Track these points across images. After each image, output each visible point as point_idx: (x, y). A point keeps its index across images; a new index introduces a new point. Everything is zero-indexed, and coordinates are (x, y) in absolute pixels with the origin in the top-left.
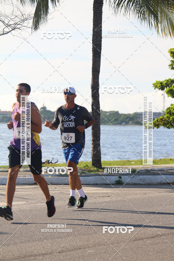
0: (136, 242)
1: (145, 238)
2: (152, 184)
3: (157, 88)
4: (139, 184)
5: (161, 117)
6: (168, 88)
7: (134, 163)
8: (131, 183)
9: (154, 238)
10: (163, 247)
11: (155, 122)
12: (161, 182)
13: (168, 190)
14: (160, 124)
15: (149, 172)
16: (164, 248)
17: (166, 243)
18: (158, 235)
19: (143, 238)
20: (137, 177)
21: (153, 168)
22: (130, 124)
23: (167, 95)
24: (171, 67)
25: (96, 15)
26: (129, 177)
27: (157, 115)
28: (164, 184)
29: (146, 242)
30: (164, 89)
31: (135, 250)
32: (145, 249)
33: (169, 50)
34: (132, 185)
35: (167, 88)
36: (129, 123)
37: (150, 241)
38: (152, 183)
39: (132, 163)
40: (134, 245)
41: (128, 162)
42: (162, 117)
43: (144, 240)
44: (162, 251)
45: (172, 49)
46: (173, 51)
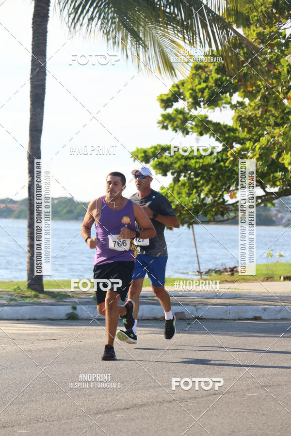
1: (114, 410)
6: (156, 159)
9: (129, 410)
10: (144, 425)
12: (142, 316)
13: (154, 329)
16: (146, 426)
17: (148, 419)
18: (135, 404)
19: (110, 411)
23: (154, 170)
24: (161, 125)
25: (38, 37)
26: (89, 307)
28: (148, 320)
29: (116, 417)
30: (150, 161)
32: (114, 428)
33: (158, 97)
35: (154, 159)
37: (122, 415)
43: (111, 413)
44: (141, 431)
45: (163, 96)
46: (165, 98)
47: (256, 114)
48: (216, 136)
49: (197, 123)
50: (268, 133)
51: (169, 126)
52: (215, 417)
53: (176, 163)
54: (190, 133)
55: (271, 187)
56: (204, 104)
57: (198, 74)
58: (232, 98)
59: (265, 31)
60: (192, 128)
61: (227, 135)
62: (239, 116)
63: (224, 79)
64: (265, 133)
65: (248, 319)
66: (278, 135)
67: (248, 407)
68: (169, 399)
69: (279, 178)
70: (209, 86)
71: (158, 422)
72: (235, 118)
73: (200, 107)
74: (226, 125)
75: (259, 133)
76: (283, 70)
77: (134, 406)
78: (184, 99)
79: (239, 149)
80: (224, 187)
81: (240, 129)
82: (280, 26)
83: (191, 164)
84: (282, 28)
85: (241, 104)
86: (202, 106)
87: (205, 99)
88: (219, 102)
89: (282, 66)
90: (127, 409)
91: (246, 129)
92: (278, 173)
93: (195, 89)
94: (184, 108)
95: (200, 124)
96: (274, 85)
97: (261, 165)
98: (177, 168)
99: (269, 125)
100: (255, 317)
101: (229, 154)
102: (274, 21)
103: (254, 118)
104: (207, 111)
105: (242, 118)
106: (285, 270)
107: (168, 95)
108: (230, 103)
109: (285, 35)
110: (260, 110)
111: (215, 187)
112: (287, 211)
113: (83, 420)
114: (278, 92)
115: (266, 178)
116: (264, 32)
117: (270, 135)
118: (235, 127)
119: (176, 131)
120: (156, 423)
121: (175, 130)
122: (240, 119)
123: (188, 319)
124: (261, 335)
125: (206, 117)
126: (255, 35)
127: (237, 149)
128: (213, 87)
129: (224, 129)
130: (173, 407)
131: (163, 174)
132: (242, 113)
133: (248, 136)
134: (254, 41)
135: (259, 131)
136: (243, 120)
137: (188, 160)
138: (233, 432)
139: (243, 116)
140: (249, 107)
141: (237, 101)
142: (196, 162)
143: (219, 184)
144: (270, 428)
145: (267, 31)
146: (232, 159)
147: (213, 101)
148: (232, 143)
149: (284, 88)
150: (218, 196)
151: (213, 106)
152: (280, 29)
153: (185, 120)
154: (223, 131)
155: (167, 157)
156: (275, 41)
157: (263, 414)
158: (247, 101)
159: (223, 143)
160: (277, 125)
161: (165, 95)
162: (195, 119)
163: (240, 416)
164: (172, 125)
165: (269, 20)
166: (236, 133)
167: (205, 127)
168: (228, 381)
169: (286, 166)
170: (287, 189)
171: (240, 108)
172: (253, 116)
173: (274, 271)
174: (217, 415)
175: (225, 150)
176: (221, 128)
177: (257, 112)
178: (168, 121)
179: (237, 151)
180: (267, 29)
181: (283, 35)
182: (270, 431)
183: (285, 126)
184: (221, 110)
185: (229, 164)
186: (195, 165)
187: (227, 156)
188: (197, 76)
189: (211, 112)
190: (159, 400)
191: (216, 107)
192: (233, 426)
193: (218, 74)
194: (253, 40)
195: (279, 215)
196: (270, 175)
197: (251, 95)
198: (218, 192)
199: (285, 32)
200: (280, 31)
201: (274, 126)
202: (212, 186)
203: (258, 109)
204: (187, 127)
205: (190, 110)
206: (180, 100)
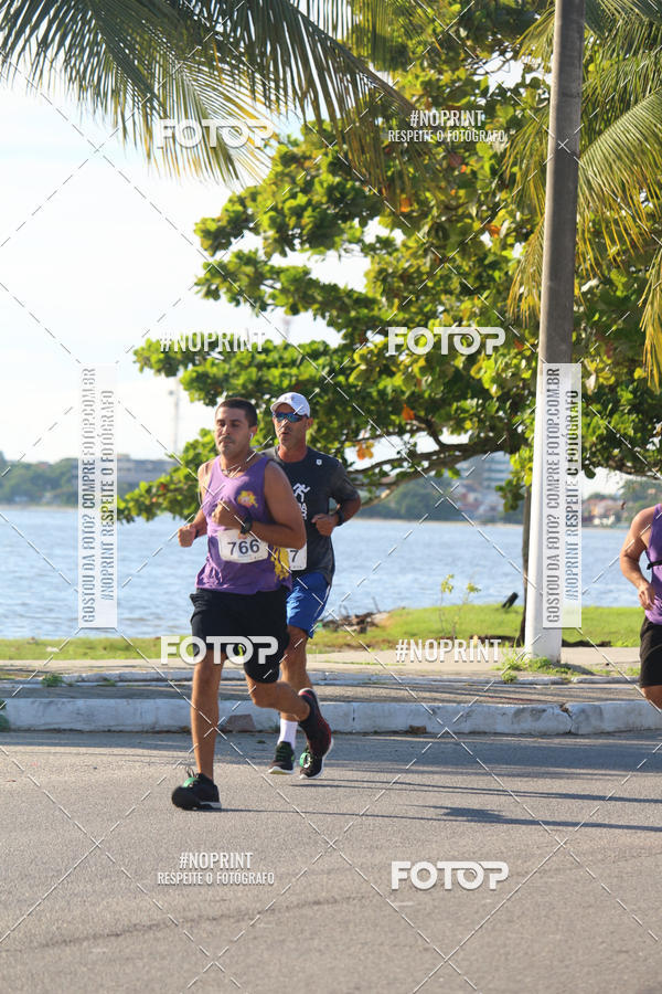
0: (51, 952)
1: (87, 938)
2: (121, 731)
3: (151, 367)
4: (71, 730)
5: (163, 479)
6: (190, 366)
7: (56, 650)
8: (43, 728)
9: (120, 938)
10: (153, 971)
11: (141, 496)
12: (156, 723)
13: (181, 754)
14: (159, 506)
15: (114, 686)
16: (159, 974)
17: (163, 958)
18: (135, 925)
19: (78, 938)
20: (63, 703)
21: (127, 670)
22: (44, 500)
23: (186, 393)
24: (205, 289)
26: (33, 703)
27: (148, 471)
28: (168, 732)
29: (91, 952)
30: (177, 370)
31: (46, 981)
32: (86, 979)
33: (196, 224)
34: (46, 735)
35: (186, 367)
36: (41, 497)
37: (105, 950)
38: (121, 728)
39: (49, 649)
40: (42, 964)
41: (33, 646)
42: (168, 478)
43: (81, 944)
44: (147, 986)
45: (209, 222)
46: (213, 227)
47: (419, 267)
48: (327, 314)
49: (286, 284)
50: (445, 311)
51: (222, 292)
52: (317, 954)
53: (236, 375)
54: (269, 308)
55: (452, 433)
56: (302, 244)
57: (287, 175)
58: (366, 229)
59: (442, 77)
60: (274, 297)
61: (353, 314)
62: (381, 271)
63: (348, 186)
64: (441, 309)
65: (395, 733)
66: (468, 314)
67: (392, 932)
68: (211, 914)
69: (471, 412)
70: (314, 202)
71: (186, 966)
72: (373, 274)
73: (293, 249)
74: (352, 290)
75: (426, 309)
76: (482, 167)
77: (133, 929)
78: (255, 231)
79: (380, 346)
80: (345, 432)
81: (384, 299)
82: (476, 66)
83: (271, 378)
84: (479, 72)
85: (386, 244)
86: (298, 247)
87: (305, 232)
88: (337, 239)
89: (480, 159)
90: (118, 935)
91: (396, 301)
92: (469, 401)
93: (282, 208)
94: (257, 250)
95: (292, 288)
96: (461, 201)
97: (432, 382)
98: (239, 388)
99: (449, 292)
100: (411, 727)
101: (356, 356)
102: (463, 56)
103: (415, 275)
104: (309, 259)
105: (388, 275)
106: (482, 621)
107: (219, 221)
108: (359, 241)
109: (487, 88)
110: (429, 258)
111: (324, 431)
112: (489, 487)
113: (16, 960)
114: (470, 216)
115: (443, 412)
116: (438, 80)
117: (452, 313)
118: (370, 295)
119: (238, 303)
120: (182, 968)
121: (235, 300)
122: (382, 276)
123: (260, 731)
124: (425, 769)
125: (307, 272)
126: (418, 86)
127: (376, 346)
128: (322, 204)
129: (346, 300)
130: (222, 932)
131: (207, 401)
132: (387, 263)
133: (401, 316)
134: (418, 101)
135: (426, 305)
136: (389, 279)
137: (265, 369)
138: (358, 989)
139: (390, 271)
140: (404, 249)
141: (377, 237)
142: (283, 375)
143: (335, 424)
144: (441, 979)
145: (445, 78)
146: (363, 367)
147: (322, 236)
148: (365, 333)
149: (484, 208)
150: (333, 451)
151: (322, 248)
152: (475, 74)
153: (258, 279)
154: (343, 302)
155: (217, 361)
156: (464, 101)
157: (426, 950)
158: (398, 236)
159: (344, 331)
160: (466, 292)
161: (213, 220)
162: (282, 276)
163: (373, 952)
164: (229, 290)
165: (451, 54)
166: (373, 310)
167: (304, 293)
168: (348, 872)
169: (486, 386)
170: (487, 438)
171: (384, 251)
172: (412, 270)
173: (456, 623)
174: (320, 951)
175: (347, 349)
176: (340, 299)
177: (421, 262)
178: (217, 281)
179: (376, 351)
180: (445, 74)
181: (482, 87)
182: (441, 987)
183: (485, 295)
184: (340, 256)
185: (357, 378)
186: (281, 381)
187: (353, 361)
188: (287, 179)
189: (316, 262)
190: (189, 914)
191: (329, 249)
192: (356, 975)
193: (334, 174)
194: (415, 99)
195: (471, 497)
196: (450, 405)
197: (409, 223)
198: (332, 442)
199: (486, 80)
200: (476, 78)
201: (461, 293)
202: (319, 430)
203: (425, 254)
204: (262, 294)
205: (269, 255)
206: (246, 232)
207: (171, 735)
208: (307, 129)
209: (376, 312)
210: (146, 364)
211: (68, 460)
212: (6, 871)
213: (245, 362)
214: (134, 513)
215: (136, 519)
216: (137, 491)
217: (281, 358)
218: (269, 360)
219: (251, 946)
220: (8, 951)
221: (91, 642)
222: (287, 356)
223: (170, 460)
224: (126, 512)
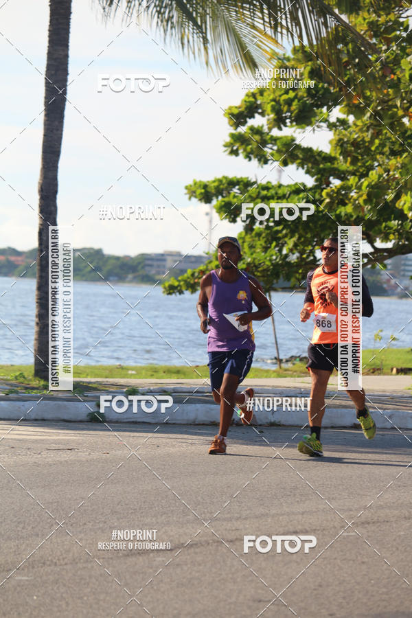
0: (131, 560)
2: (174, 424)
3: (196, 197)
4: (144, 423)
5: (202, 267)
6: (220, 198)
7: (134, 372)
8: (125, 421)
9: (174, 552)
10: (194, 573)
11: (188, 278)
12: (196, 419)
16: (197, 575)
17: (200, 565)
18: (182, 544)
21: (178, 386)
22: (128, 279)
23: (217, 214)
24: (229, 149)
25: (57, 19)
27: (192, 262)
28: (203, 424)
29: (155, 560)
30: (212, 200)
31: (128, 577)
33: (225, 110)
34: (128, 425)
35: (217, 198)
36: (126, 277)
37: (164, 559)
38: (174, 422)
39: (130, 372)
40: (125, 567)
41: (120, 370)
42: (205, 267)
43: (149, 555)
44: (190, 582)
45: (233, 109)
46: (236, 111)
47: (364, 138)
48: (305, 166)
49: (280, 147)
50: (379, 165)
51: (241, 151)
52: (295, 564)
54: (270, 162)
55: (382, 241)
56: (291, 122)
58: (330, 114)
59: (380, 19)
61: (321, 166)
62: (340, 140)
63: (320, 86)
64: (376, 164)
65: (345, 427)
66: (393, 168)
67: (342, 551)
68: (230, 538)
69: (394, 228)
70: (299, 96)
71: (214, 570)
72: (335, 142)
73: (285, 126)
74: (321, 151)
75: (368, 164)
76: (404, 76)
77: (181, 546)
78: (262, 114)
79: (339, 187)
80: (316, 240)
81: (341, 158)
82: (401, 12)
84: (403, 16)
85: (343, 123)
86: (288, 124)
87: (293, 115)
88: (313, 119)
89: (403, 70)
90: (172, 550)
91: (349, 159)
92: (393, 222)
93: (279, 100)
94: (263, 126)
95: (284, 149)
96: (391, 97)
97: (371, 209)
99: (383, 154)
100: (355, 424)
101: (324, 194)
102: (393, 6)
103: (361, 143)
104: (294, 132)
105: (344, 142)
106: (399, 359)
107: (240, 107)
108: (326, 121)
109: (408, 26)
110: (370, 132)
111: (302, 239)
112: (404, 276)
113: (109, 564)
114: (396, 106)
115: (376, 228)
116: (378, 21)
117: (383, 167)
118: (333, 155)
119: (250, 160)
120: (211, 571)
121: (248, 157)
122: (340, 143)
123: (260, 425)
124: (363, 450)
125: (293, 140)
126: (365, 25)
127: (336, 187)
128: (304, 97)
129: (317, 157)
131: (231, 220)
132: (343, 135)
133: (351, 168)
134: (364, 33)
135: (367, 161)
136: (345, 145)
138: (320, 586)
139: (346, 140)
140: (354, 127)
141: (337, 118)
143: (309, 235)
144: (372, 582)
145: (382, 19)
146: (328, 200)
147: (304, 118)
148: (329, 178)
149: (405, 101)
150: (308, 251)
151: (303, 125)
152: (400, 17)
153: (264, 143)
154: (316, 159)
155: (237, 195)
156: (393, 34)
157: (363, 563)
158: (351, 118)
159: (316, 177)
160: (394, 153)
161: (236, 107)
162: (278, 142)
163: (330, 564)
164: (245, 150)
165: (387, 4)
166: (333, 164)
167: (292, 153)
168: (314, 514)
169: (406, 212)
170: (404, 245)
171: (342, 128)
172: (359, 140)
173: (383, 360)
174: (297, 562)
175: (317, 188)
176: (313, 156)
177: (365, 134)
178: (238, 144)
179: (336, 190)
180: (382, 17)
181: (405, 26)
182: (372, 586)
183: (404, 156)
184: (314, 130)
185: (325, 207)
187: (322, 196)
189: (299, 133)
191: (308, 126)
192: (319, 578)
193: (311, 78)
194: (362, 33)
195: (393, 281)
196: (381, 224)
197: (357, 111)
198: (307, 246)
199: (408, 21)
200: (401, 20)
201: (390, 154)
202: (299, 238)
203: (367, 130)
204: (265, 153)
205: (270, 129)
206: (256, 115)
207: (205, 427)
208: (295, 51)
209: (336, 166)
210: (192, 195)
211: (143, 255)
212: (103, 508)
213: (254, 195)
214: (184, 289)
215: (185, 292)
216: (186, 275)
217: (276, 193)
218: (269, 194)
219: (254, 558)
220: (104, 558)
221: (156, 368)
222: (280, 192)
223: (206, 256)
224: (179, 288)
